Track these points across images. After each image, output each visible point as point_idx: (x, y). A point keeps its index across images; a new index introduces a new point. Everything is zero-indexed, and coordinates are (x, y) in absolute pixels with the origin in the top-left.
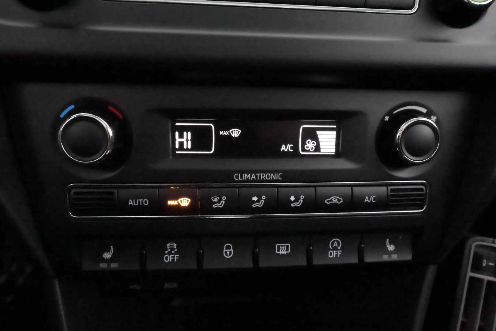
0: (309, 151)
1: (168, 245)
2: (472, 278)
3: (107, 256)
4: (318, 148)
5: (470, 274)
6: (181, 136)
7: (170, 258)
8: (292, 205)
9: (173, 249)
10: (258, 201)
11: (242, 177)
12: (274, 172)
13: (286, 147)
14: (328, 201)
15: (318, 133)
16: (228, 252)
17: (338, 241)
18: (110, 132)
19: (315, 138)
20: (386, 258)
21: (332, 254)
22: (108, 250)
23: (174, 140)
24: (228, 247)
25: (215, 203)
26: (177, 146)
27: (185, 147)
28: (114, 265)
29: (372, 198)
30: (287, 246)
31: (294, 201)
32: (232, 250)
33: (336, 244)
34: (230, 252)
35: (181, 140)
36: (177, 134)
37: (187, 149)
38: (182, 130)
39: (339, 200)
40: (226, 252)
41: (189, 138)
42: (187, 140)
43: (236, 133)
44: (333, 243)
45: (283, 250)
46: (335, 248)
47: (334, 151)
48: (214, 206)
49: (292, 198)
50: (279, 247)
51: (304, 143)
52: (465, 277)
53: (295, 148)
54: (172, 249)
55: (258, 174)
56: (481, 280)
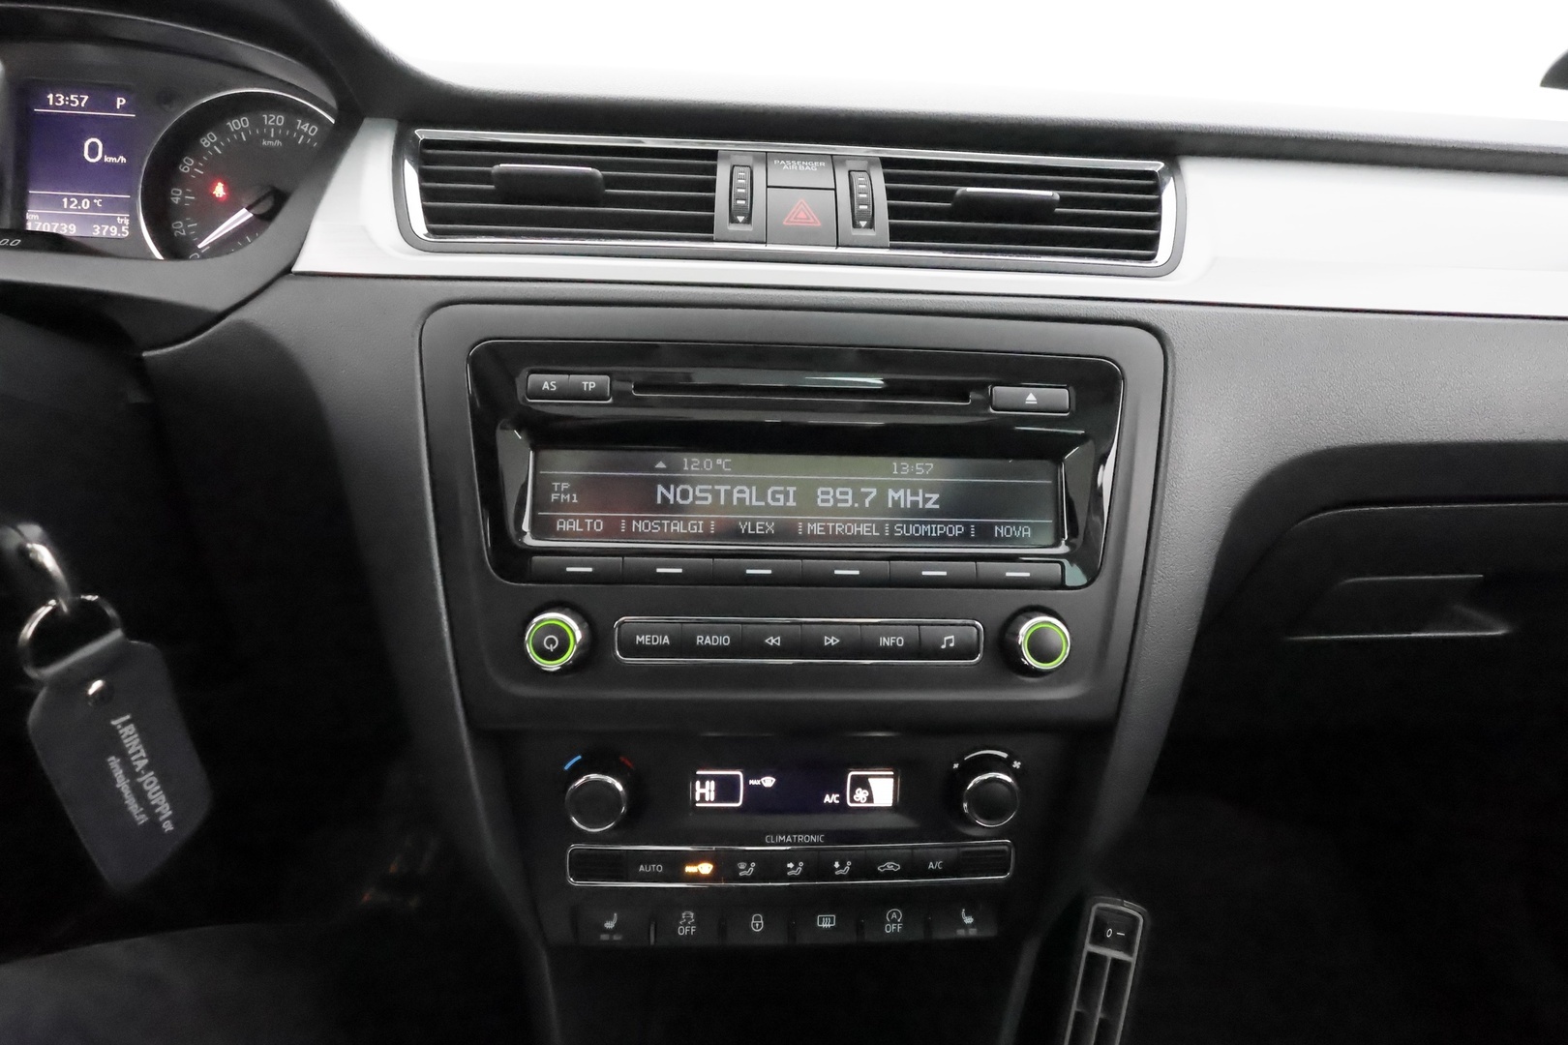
0: (859, 802)
1: (684, 914)
2: (1091, 955)
3: (609, 925)
4: (870, 799)
5: (1089, 948)
6: (703, 786)
7: (686, 931)
8: (836, 873)
9: (690, 919)
10: (794, 868)
11: (774, 839)
12: (815, 833)
13: (830, 797)
14: (882, 868)
15: (870, 780)
16: (757, 924)
17: (897, 913)
18: (619, 787)
19: (866, 786)
20: (961, 932)
21: (890, 929)
22: (610, 919)
23: (694, 790)
24: (757, 919)
25: (743, 870)
26: (698, 798)
27: (707, 799)
28: (616, 938)
29: (938, 864)
30: (832, 918)
31: (839, 869)
32: (762, 922)
33: (894, 916)
34: (760, 924)
35: (703, 791)
36: (698, 783)
37: (710, 802)
38: (703, 779)
39: (895, 867)
40: (754, 924)
41: (713, 788)
42: (710, 791)
43: (768, 782)
44: (890, 916)
45: (826, 923)
46: (894, 921)
47: (891, 802)
48: (741, 874)
49: (837, 865)
50: (821, 919)
51: (853, 793)
52: (1081, 951)
53: (843, 798)
54: (688, 919)
55: (795, 836)
56: (1103, 958)
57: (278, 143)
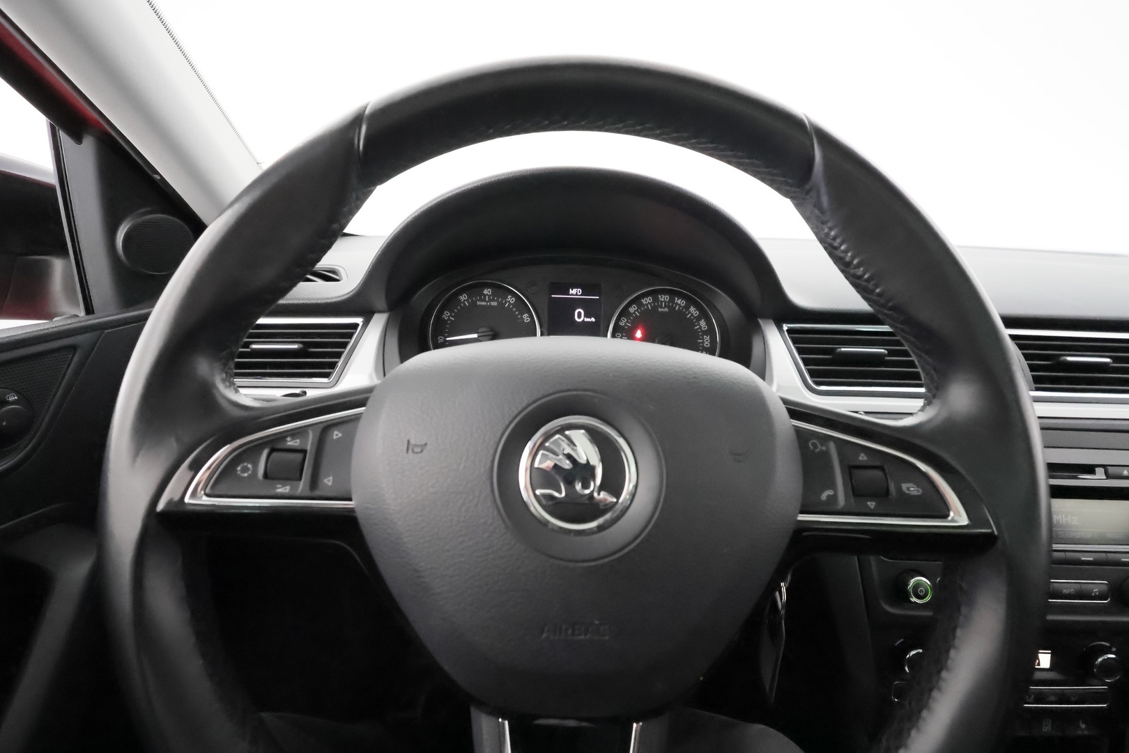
57: (666, 310)
